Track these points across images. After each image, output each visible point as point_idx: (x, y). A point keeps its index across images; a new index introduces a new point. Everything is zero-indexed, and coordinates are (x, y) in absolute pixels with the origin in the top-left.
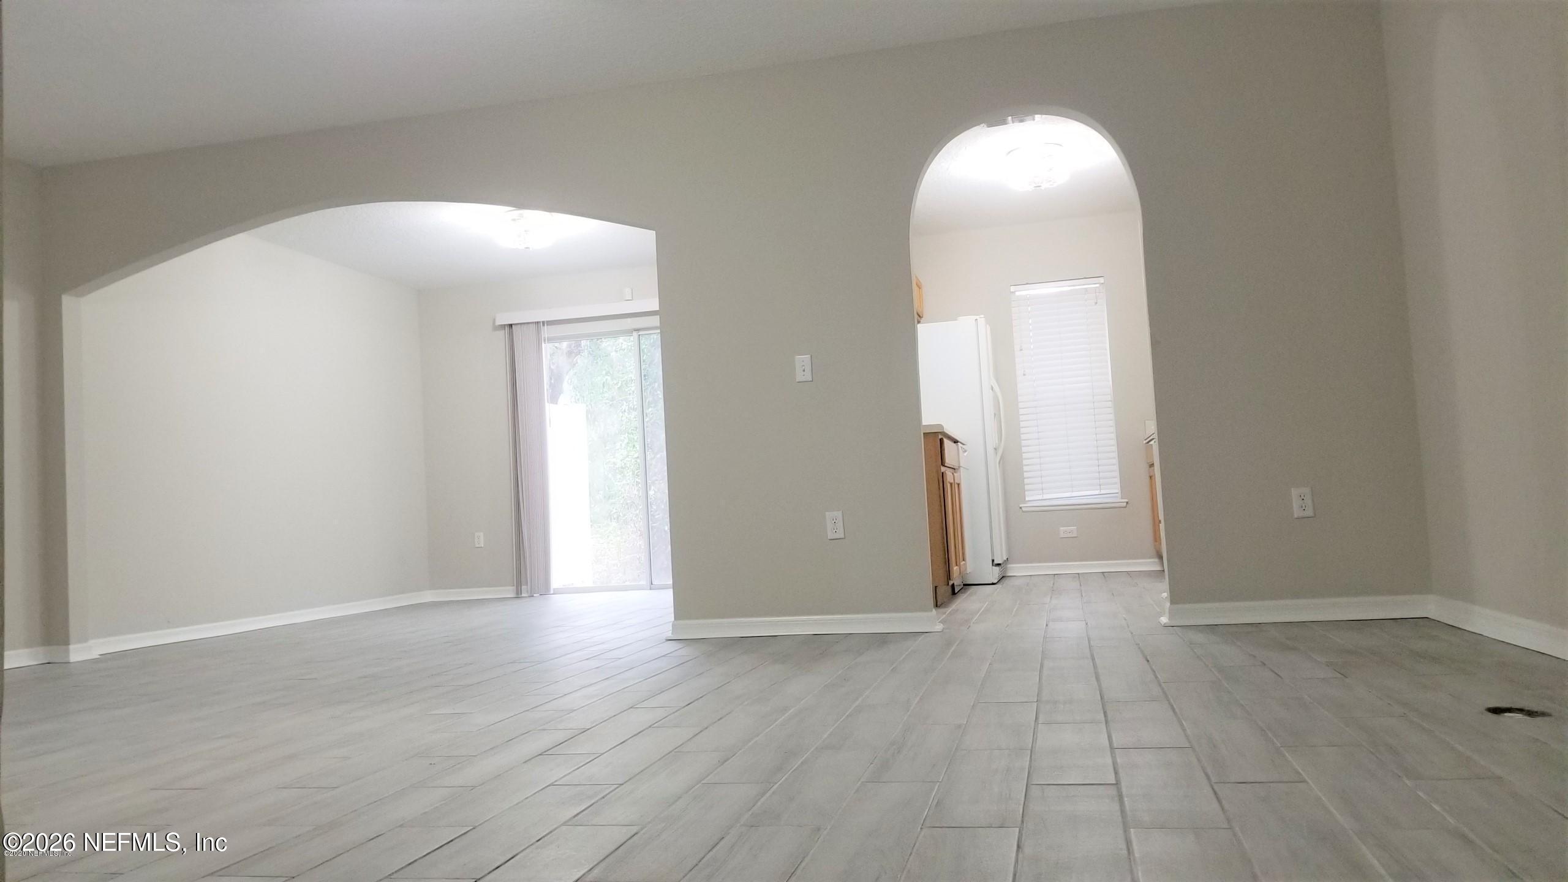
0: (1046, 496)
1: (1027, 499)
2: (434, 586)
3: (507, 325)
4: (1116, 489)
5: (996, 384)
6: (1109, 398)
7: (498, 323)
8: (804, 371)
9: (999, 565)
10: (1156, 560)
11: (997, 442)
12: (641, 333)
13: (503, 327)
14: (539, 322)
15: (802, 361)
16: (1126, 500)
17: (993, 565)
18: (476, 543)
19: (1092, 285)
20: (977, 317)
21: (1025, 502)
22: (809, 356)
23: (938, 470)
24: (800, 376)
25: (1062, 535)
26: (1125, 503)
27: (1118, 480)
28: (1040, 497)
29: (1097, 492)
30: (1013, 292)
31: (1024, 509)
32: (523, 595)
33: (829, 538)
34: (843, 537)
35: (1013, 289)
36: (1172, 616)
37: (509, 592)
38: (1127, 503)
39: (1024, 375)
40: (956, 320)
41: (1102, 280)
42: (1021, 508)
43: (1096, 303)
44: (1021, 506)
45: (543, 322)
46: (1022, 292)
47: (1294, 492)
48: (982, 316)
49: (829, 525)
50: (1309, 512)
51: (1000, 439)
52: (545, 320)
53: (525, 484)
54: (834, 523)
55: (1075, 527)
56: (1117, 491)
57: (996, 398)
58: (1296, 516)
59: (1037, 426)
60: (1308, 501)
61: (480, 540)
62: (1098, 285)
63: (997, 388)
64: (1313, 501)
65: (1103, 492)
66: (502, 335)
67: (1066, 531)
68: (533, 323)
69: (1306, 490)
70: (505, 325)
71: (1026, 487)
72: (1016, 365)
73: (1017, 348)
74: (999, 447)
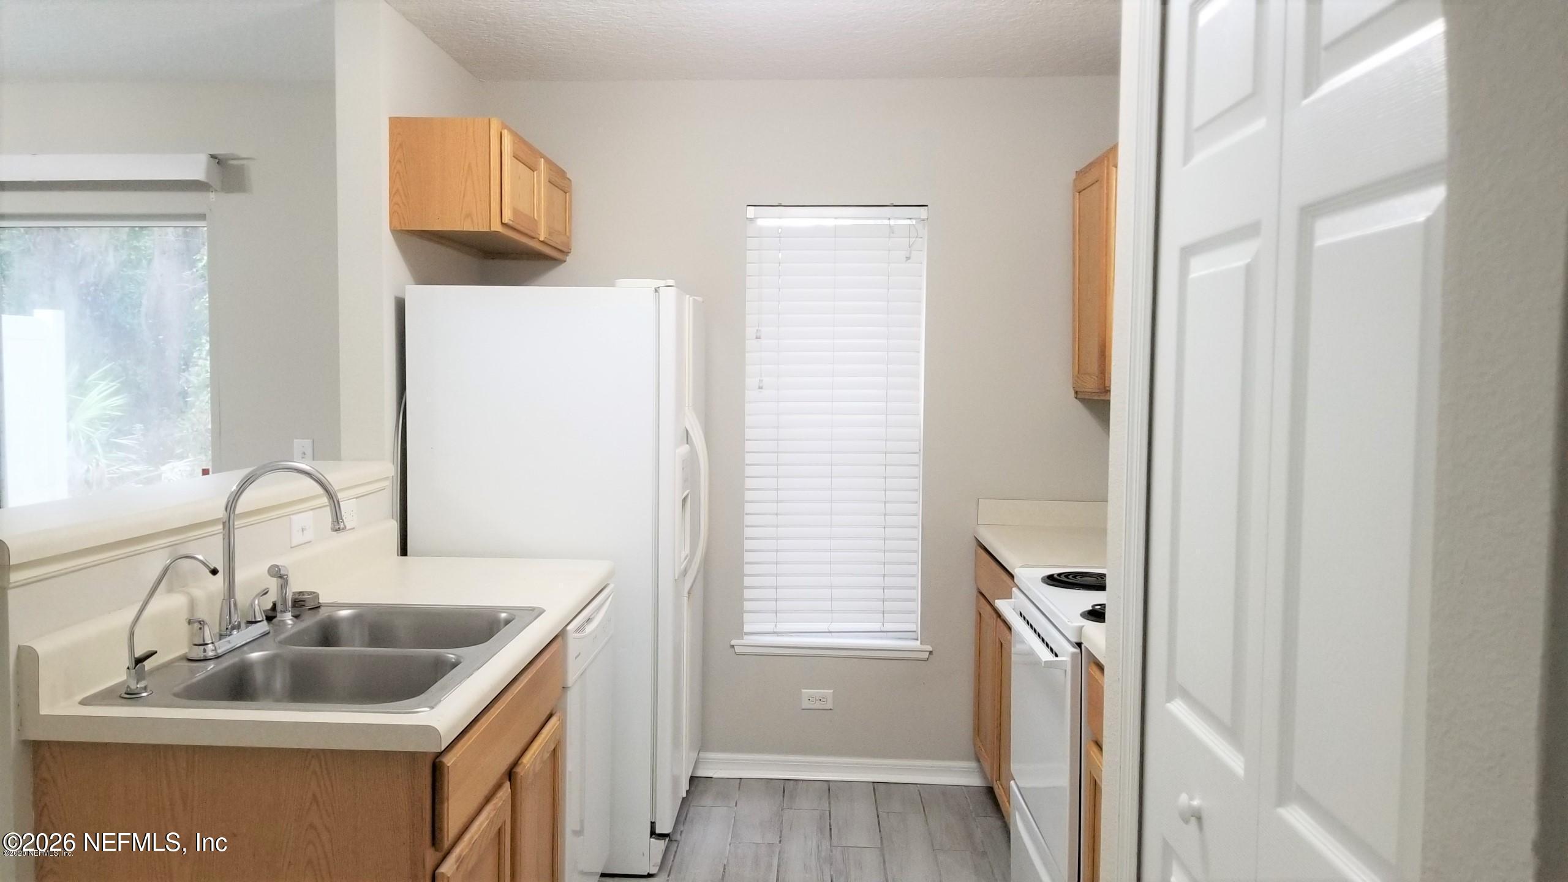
0: (781, 627)
1: (745, 629)
4: (913, 623)
5: (696, 425)
10: (973, 764)
16: (930, 648)
19: (902, 220)
20: (661, 283)
21: (740, 633)
25: (806, 704)
26: (928, 653)
27: (917, 606)
28: (769, 627)
29: (877, 626)
30: (751, 219)
31: (737, 649)
35: (751, 212)
38: (931, 653)
39: (760, 388)
40: (613, 285)
41: (923, 211)
42: (733, 646)
43: (908, 258)
44: (733, 643)
46: (768, 221)
48: (671, 282)
55: (831, 691)
56: (913, 627)
59: (777, 490)
62: (914, 222)
63: (696, 435)
65: (888, 626)
67: (813, 695)
71: (747, 605)
72: (747, 367)
73: (750, 332)
74: (690, 562)
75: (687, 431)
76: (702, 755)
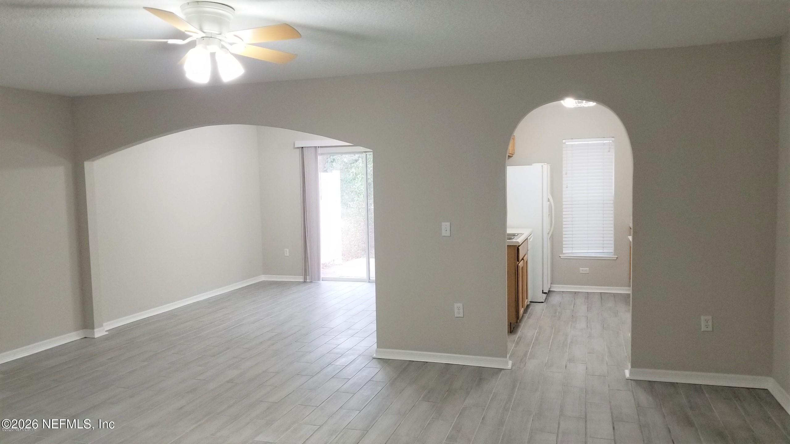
0: (574, 251)
1: (564, 252)
2: (265, 273)
3: (301, 147)
5: (551, 197)
6: (612, 202)
7: (296, 146)
8: (446, 231)
9: (546, 293)
11: (549, 228)
12: (367, 153)
13: (298, 148)
14: (317, 147)
15: (446, 226)
16: (616, 257)
17: (542, 293)
18: (285, 254)
19: (608, 141)
20: (543, 164)
21: (563, 253)
22: (449, 223)
23: (515, 263)
24: (444, 233)
25: (581, 272)
27: (613, 246)
28: (570, 251)
29: (602, 251)
30: (564, 143)
31: (562, 258)
32: (307, 281)
33: (456, 316)
34: (463, 316)
35: (564, 141)
36: (631, 373)
37: (301, 279)
38: (617, 258)
39: (567, 187)
40: (531, 165)
41: (613, 139)
42: (560, 256)
43: (609, 151)
44: (560, 255)
45: (319, 147)
46: (569, 143)
47: (703, 318)
48: (546, 164)
49: (456, 310)
50: (710, 329)
51: (551, 226)
52: (320, 146)
53: (309, 227)
54: (458, 309)
55: (588, 268)
56: (612, 251)
57: (550, 207)
58: (702, 330)
60: (710, 323)
61: (287, 252)
62: (611, 141)
63: (551, 200)
64: (713, 322)
65: (604, 251)
66: (298, 152)
67: (583, 270)
68: (314, 147)
69: (710, 317)
70: (299, 147)
71: (564, 246)
72: (563, 182)
73: (564, 172)
74: (550, 231)
75: (549, 199)
76: (551, 285)
